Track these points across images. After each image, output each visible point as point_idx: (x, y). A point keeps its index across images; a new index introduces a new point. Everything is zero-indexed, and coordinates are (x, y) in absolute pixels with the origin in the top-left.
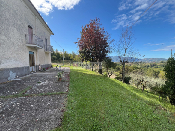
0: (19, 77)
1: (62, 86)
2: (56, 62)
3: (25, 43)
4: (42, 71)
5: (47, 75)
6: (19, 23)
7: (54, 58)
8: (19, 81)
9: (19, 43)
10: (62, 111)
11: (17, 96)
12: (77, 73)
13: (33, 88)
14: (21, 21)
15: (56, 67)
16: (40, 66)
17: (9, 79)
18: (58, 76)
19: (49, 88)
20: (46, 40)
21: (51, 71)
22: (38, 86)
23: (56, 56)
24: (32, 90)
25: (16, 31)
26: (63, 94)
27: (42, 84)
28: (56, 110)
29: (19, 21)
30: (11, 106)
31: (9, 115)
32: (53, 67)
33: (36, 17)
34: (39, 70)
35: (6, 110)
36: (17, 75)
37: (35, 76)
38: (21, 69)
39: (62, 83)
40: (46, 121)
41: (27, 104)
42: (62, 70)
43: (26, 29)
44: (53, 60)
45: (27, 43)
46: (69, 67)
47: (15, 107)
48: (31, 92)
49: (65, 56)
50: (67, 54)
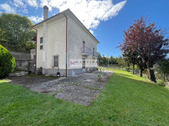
0: (76, 75)
1: (100, 84)
2: (102, 66)
3: (80, 53)
4: (90, 73)
5: (92, 75)
6: (78, 41)
7: (101, 62)
8: (76, 77)
9: (78, 54)
10: (93, 99)
11: (73, 85)
12: (119, 76)
13: (82, 82)
14: (79, 40)
15: (100, 70)
16: (88, 69)
17: (72, 75)
18: (98, 77)
19: (90, 84)
20: (94, 48)
21: (96, 73)
22: (84, 82)
23: (103, 60)
24: (81, 83)
25: (76, 46)
26: (98, 90)
27: (87, 81)
28: (90, 98)
29: (78, 40)
30: (70, 89)
31: (69, 92)
32: (98, 70)
33: (88, 34)
34: (88, 72)
35: (68, 90)
36: (75, 74)
37: (85, 75)
38: (78, 70)
39: (101, 83)
40: (83, 101)
41: (76, 89)
42: (105, 73)
43: (81, 44)
44: (100, 64)
45: (82, 53)
46: (113, 71)
47: (71, 89)
48: (80, 84)
49: (112, 60)
50: (114, 58)
